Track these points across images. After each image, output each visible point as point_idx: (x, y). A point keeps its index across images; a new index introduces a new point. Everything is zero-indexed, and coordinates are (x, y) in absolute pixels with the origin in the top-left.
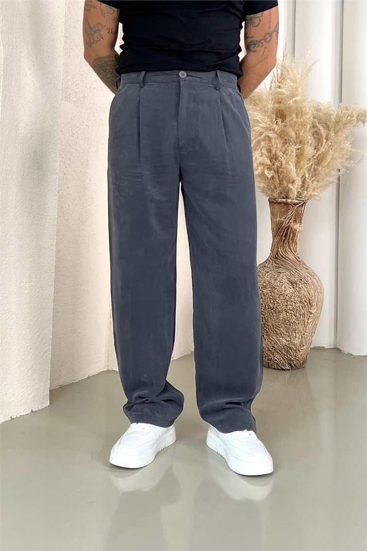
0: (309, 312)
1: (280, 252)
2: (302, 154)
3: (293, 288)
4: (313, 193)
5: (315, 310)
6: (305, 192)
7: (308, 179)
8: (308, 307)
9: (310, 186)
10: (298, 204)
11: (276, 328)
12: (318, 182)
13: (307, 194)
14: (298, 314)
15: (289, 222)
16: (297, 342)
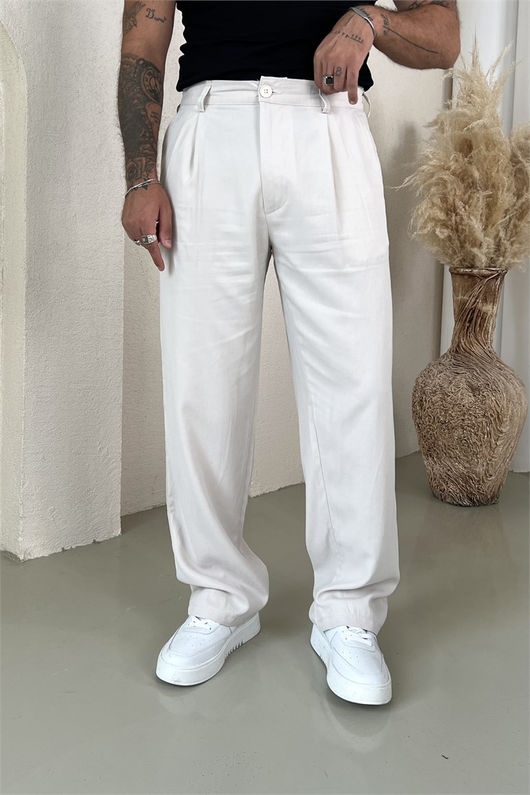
0: (498, 430)
1: (463, 344)
2: (496, 204)
3: (474, 396)
4: (512, 261)
5: (508, 428)
6: (501, 259)
7: (504, 239)
8: (496, 424)
9: (509, 249)
10: (489, 276)
11: (449, 449)
12: (521, 243)
13: (504, 261)
14: (480, 433)
15: (475, 301)
16: (480, 469)
